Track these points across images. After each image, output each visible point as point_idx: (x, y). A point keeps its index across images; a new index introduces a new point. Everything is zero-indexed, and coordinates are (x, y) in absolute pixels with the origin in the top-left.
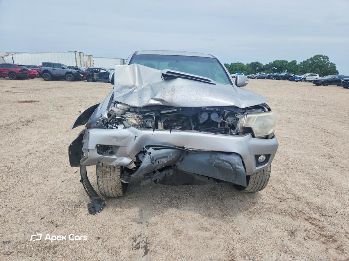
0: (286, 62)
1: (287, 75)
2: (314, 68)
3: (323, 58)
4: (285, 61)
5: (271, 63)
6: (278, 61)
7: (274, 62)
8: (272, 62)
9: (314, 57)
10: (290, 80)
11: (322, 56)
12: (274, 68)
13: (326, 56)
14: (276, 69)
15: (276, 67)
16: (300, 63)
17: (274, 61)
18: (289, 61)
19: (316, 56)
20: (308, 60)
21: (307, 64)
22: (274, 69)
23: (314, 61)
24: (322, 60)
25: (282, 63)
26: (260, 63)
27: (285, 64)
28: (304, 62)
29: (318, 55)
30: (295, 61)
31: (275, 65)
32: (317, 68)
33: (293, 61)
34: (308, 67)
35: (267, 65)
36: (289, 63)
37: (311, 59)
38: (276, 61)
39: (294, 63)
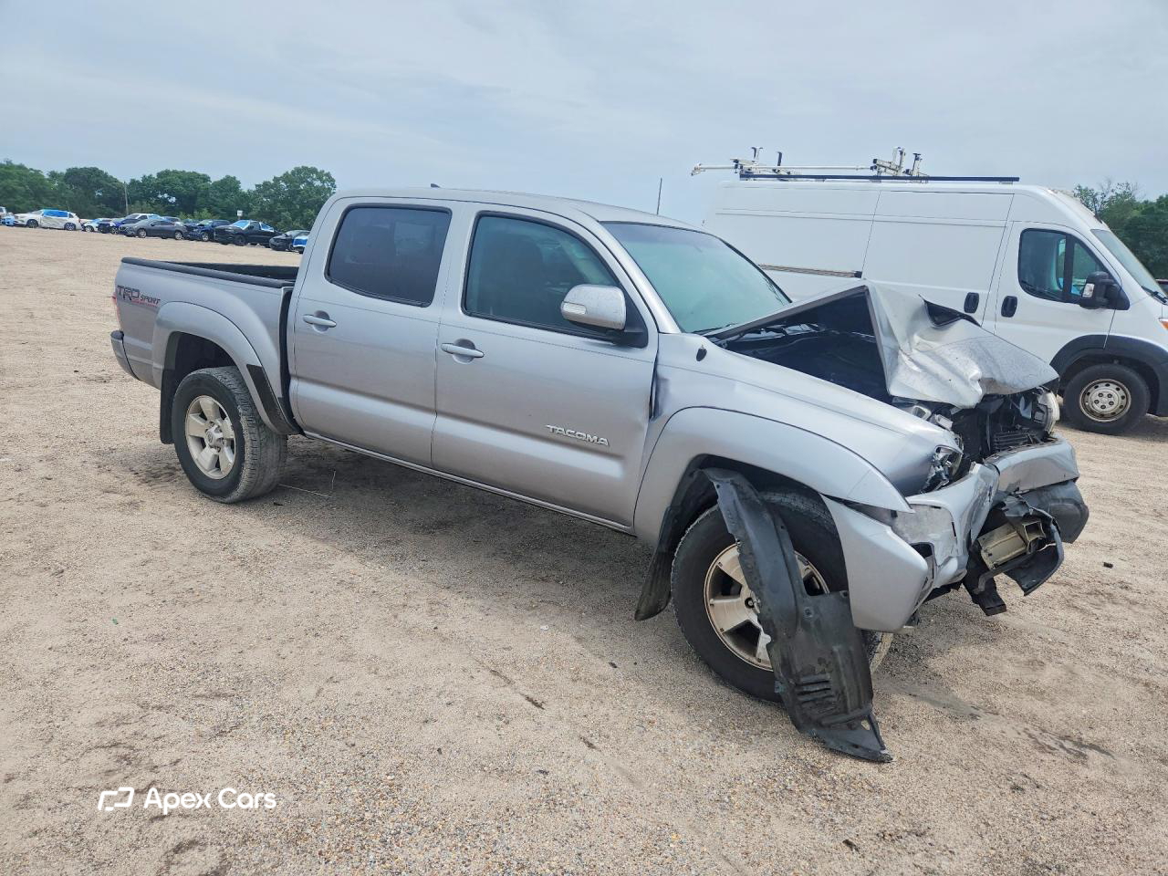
0: (206, 179)
1: (256, 228)
2: (298, 207)
3: (320, 178)
4: (199, 175)
5: (150, 177)
6: (175, 172)
7: (159, 175)
8: (155, 176)
9: (293, 172)
10: (277, 248)
11: (314, 170)
12: (166, 196)
13: (326, 172)
14: (173, 199)
15: (171, 195)
16: (254, 189)
17: (160, 171)
18: (216, 177)
19: (298, 171)
20: (276, 179)
21: (279, 192)
22: (165, 201)
23: (295, 186)
24: (318, 183)
25: (191, 180)
26: (106, 175)
27: (201, 185)
28: (266, 184)
29: (305, 168)
30: (234, 178)
31: (168, 187)
32: (309, 207)
33: (228, 177)
34: (282, 202)
35: (133, 182)
36: (216, 184)
37: (286, 177)
38: (167, 173)
39: (229, 185)
